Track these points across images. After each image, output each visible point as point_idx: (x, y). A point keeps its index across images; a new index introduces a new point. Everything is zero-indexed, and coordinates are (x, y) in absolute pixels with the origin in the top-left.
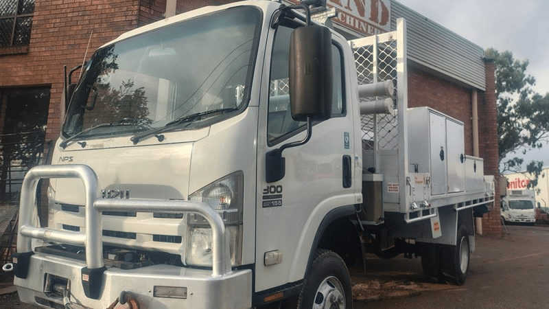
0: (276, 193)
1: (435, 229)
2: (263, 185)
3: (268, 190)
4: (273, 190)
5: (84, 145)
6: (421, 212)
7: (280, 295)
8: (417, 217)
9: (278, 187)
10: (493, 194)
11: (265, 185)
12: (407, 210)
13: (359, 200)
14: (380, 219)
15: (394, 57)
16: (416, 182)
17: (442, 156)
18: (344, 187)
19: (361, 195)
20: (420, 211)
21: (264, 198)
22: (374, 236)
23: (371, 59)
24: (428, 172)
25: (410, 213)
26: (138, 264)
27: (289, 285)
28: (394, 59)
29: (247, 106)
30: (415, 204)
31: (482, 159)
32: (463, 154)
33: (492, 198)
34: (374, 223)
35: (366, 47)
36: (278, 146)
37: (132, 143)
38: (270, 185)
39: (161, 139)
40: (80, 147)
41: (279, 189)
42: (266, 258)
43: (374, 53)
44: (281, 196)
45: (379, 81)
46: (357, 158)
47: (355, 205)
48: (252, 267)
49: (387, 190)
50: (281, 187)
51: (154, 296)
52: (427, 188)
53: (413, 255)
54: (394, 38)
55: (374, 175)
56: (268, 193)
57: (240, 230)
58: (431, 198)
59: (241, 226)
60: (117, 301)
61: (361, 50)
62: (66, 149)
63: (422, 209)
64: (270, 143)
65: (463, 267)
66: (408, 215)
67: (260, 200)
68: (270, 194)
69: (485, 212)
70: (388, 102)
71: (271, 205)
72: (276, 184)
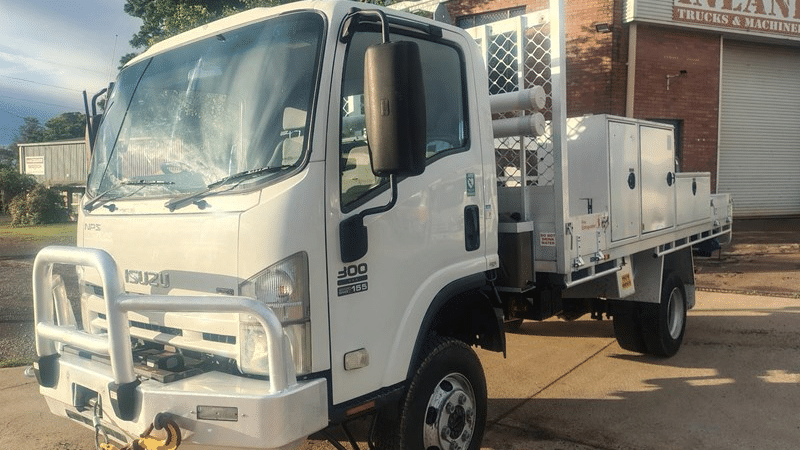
0: (358, 275)
1: (624, 285)
2: (337, 265)
3: (345, 272)
4: (352, 270)
5: (112, 208)
6: (593, 269)
7: (371, 405)
8: (587, 275)
9: (360, 266)
10: (727, 221)
11: (341, 266)
12: (568, 269)
13: (492, 264)
14: (529, 283)
15: (546, 50)
16: (584, 228)
17: (632, 182)
18: (468, 249)
19: (497, 256)
20: (590, 268)
21: (339, 283)
22: (531, 300)
23: (514, 52)
24: (607, 210)
25: (573, 273)
26: (181, 373)
27: (383, 390)
28: (547, 52)
29: (308, 162)
30: (580, 259)
31: (709, 173)
32: (673, 171)
33: (725, 228)
34: (519, 290)
35: (507, 34)
36: (357, 211)
37: (168, 211)
38: (347, 265)
39: (202, 205)
40: (107, 211)
41: (363, 269)
42: (347, 360)
43: (519, 44)
44: (366, 277)
45: (526, 86)
46: (488, 207)
47: (487, 272)
48: (327, 374)
49: (541, 243)
50: (365, 265)
51: (198, 418)
52: (602, 234)
53: (604, 315)
54: (547, 20)
55: (518, 224)
56: (345, 276)
57: (307, 328)
58: (611, 245)
59: (307, 323)
60: (152, 427)
61: (501, 40)
62: (92, 212)
63: (593, 264)
64: (345, 208)
65: (675, 331)
66: (570, 276)
67: (334, 287)
68: (348, 277)
69: (714, 249)
70: (537, 118)
71: (352, 292)
72: (357, 263)
